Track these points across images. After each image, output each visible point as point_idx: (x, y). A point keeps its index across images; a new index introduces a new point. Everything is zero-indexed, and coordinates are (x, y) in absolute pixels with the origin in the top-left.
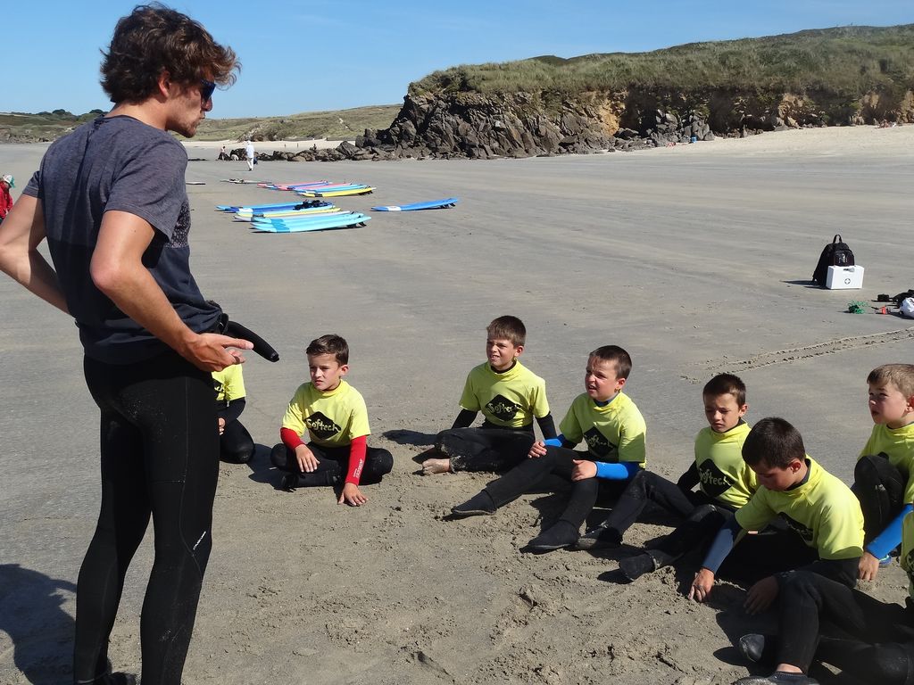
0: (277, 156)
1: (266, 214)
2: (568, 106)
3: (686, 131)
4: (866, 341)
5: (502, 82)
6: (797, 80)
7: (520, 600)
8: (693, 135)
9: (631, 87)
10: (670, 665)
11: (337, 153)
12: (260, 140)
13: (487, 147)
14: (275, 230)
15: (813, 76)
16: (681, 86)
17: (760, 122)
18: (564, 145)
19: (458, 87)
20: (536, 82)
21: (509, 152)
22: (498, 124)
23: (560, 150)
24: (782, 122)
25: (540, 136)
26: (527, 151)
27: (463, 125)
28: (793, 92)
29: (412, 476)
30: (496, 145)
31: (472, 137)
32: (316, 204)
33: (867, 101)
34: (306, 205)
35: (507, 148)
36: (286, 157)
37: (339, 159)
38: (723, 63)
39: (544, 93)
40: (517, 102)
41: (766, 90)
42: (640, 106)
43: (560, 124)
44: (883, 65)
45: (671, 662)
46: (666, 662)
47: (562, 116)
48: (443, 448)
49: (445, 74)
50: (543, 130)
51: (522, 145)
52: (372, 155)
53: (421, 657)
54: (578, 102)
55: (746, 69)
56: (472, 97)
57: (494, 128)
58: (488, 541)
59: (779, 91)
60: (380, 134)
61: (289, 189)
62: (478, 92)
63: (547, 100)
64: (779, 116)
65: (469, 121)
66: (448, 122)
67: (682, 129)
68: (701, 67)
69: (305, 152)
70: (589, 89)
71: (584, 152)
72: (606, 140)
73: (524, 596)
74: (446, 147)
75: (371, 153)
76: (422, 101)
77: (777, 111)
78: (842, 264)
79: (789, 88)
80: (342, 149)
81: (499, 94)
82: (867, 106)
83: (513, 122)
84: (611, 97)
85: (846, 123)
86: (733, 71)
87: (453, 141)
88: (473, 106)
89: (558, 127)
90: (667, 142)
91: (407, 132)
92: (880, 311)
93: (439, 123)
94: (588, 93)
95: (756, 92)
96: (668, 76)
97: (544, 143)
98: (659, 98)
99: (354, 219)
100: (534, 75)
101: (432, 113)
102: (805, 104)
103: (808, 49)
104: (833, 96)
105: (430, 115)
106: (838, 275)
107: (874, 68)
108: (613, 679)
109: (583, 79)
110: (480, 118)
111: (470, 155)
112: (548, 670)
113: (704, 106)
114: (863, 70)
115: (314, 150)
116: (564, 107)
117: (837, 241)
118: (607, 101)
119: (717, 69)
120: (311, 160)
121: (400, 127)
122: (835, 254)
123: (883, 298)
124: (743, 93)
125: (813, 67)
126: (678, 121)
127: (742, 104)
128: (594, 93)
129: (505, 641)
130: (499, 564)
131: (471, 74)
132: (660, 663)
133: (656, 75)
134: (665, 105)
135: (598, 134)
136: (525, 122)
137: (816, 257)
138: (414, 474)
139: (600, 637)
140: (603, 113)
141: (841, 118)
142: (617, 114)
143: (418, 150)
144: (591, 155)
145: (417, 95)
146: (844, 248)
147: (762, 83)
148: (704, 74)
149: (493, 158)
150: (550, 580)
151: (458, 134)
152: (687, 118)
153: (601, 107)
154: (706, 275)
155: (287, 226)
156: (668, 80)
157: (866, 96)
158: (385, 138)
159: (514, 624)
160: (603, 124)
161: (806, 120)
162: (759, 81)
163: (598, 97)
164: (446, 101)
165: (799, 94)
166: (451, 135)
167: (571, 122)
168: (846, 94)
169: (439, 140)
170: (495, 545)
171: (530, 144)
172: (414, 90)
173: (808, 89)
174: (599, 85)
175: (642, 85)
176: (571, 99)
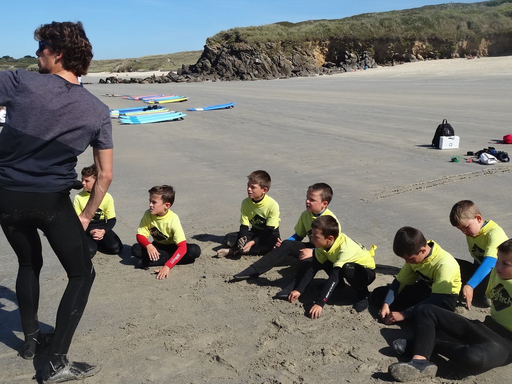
0: (133, 81)
1: (127, 114)
2: (296, 50)
3: (362, 63)
4: (461, 177)
5: (258, 36)
6: (422, 33)
7: (272, 326)
8: (366, 65)
9: (331, 39)
10: (355, 358)
11: (167, 78)
12: (123, 72)
13: (251, 74)
14: (132, 123)
15: (431, 31)
16: (358, 38)
17: (403, 58)
18: (294, 72)
19: (234, 40)
20: (278, 37)
21: (263, 76)
22: (257, 61)
23: (292, 75)
24: (415, 57)
25: (281, 67)
26: (274, 76)
27: (238, 62)
28: (420, 40)
29: (212, 259)
30: (256, 72)
31: (243, 68)
32: (155, 107)
33: (461, 45)
34: (149, 108)
35: (262, 74)
36: (138, 81)
37: (168, 82)
38: (382, 25)
39: (283, 43)
40: (268, 48)
41: (406, 39)
42: (336, 50)
43: (292, 60)
44: (469, 25)
45: (356, 356)
46: (353, 356)
47: (293, 56)
48: (229, 243)
49: (227, 32)
50: (282, 64)
51: (271, 72)
52: (187, 80)
53: (218, 358)
54: (302, 48)
55: (394, 28)
56: (243, 46)
57: (255, 63)
58: (254, 293)
59: (412, 40)
60: (191, 67)
61: (140, 99)
62: (246, 43)
63: (284, 47)
64: (413, 54)
65: (240, 59)
66: (229, 60)
67: (360, 62)
68: (369, 26)
69: (148, 78)
70: (308, 40)
71: (306, 76)
72: (318, 68)
73: (275, 323)
74: (229, 74)
75: (186, 78)
76: (214, 48)
77: (412, 51)
78: (447, 135)
79: (418, 38)
80: (169, 76)
81: (257, 44)
82: (461, 47)
83: (265, 59)
84: (320, 44)
85: (449, 57)
86: (387, 29)
87: (232, 70)
88: (243, 51)
89: (291, 62)
90: (352, 69)
91: (206, 66)
92: (468, 161)
93: (224, 61)
94: (307, 43)
95: (400, 41)
96: (351, 32)
97: (283, 71)
98: (346, 44)
99: (177, 116)
100: (277, 33)
101: (220, 55)
102: (427, 47)
103: (428, 17)
104: (442, 42)
105: (219, 56)
106: (446, 141)
107: (464, 26)
108: (324, 367)
109: (304, 34)
110: (247, 57)
111: (242, 78)
112: (288, 363)
113: (372, 49)
114: (458, 27)
115: (154, 77)
116: (294, 51)
117: (445, 123)
118: (318, 47)
119: (378, 28)
120: (152, 83)
121: (202, 63)
122: (444, 130)
123: (470, 154)
124: (393, 41)
125: (431, 26)
126: (358, 57)
127: (392, 47)
128: (310, 43)
129: (264, 348)
130: (261, 306)
131: (241, 32)
132: (349, 357)
133: (344, 32)
134: (350, 48)
135: (313, 65)
136: (272, 59)
137: (433, 131)
138: (213, 257)
139: (316, 344)
140: (316, 53)
141: (446, 54)
142: (324, 54)
143: (212, 76)
144: (309, 77)
145: (211, 45)
146: (448, 126)
147: (403, 36)
148: (371, 31)
149: (255, 80)
150: (289, 314)
151: (235, 67)
152: (362, 55)
153: (314, 50)
154: (374, 143)
155: (139, 120)
156: (351, 34)
157: (460, 42)
158: (194, 69)
159: (269, 339)
160: (316, 60)
161: (428, 56)
162: (402, 34)
163: (313, 45)
164: (228, 48)
165: (424, 41)
166: (231, 67)
167: (298, 59)
168: (449, 41)
169: (224, 70)
170: (258, 295)
171: (276, 72)
172: (210, 42)
173: (428, 39)
174: (313, 38)
175: (337, 37)
176: (298, 46)
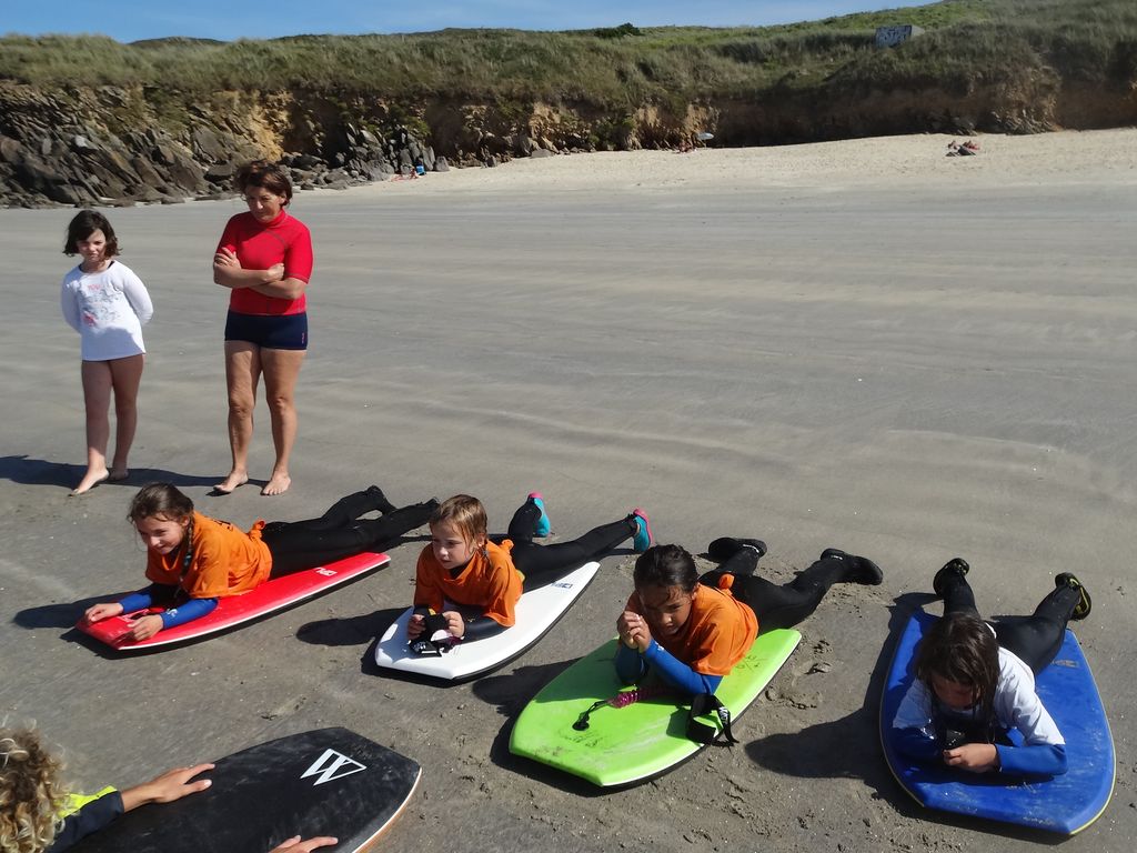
2: (199, 114)
5: (60, 65)
6: (547, 85)
15: (565, 81)
16: (377, 88)
17: (506, 145)
18: (213, 179)
20: (130, 71)
22: (81, 141)
23: (210, 187)
24: (536, 145)
25: (165, 164)
27: (9, 145)
28: (546, 101)
30: (94, 179)
33: (642, 117)
38: (431, 56)
39: (148, 92)
40: (104, 105)
41: (509, 97)
42: (312, 118)
43: (191, 144)
44: (646, 69)
47: (191, 131)
50: (164, 150)
51: (140, 179)
54: (214, 108)
55: (470, 67)
56: (13, 91)
57: (74, 147)
59: (527, 100)
62: (23, 81)
63: (157, 102)
64: (531, 137)
67: (393, 154)
68: (396, 60)
70: (227, 87)
77: (528, 129)
79: (539, 95)
81: (67, 88)
82: (643, 124)
83: (105, 139)
84: (263, 101)
85: (620, 147)
86: (450, 69)
89: (188, 150)
90: (382, 174)
94: (230, 94)
95: (494, 101)
96: (352, 72)
98: (344, 105)
102: (562, 118)
104: (600, 109)
107: (635, 73)
109: (213, 70)
111: (59, 199)
113: (418, 120)
116: (191, 115)
118: (257, 108)
119: (425, 65)
124: (478, 102)
125: (558, 67)
126: (381, 142)
127: (476, 117)
128: (235, 95)
133: (330, 70)
134: (356, 117)
136: (128, 140)
140: (255, 127)
141: (614, 140)
142: (276, 130)
147: (501, 88)
148: (406, 71)
152: (397, 135)
153: (249, 116)
156: (352, 78)
157: (641, 110)
160: (259, 145)
161: (568, 143)
162: (495, 84)
163: (244, 101)
165: (553, 104)
167: (209, 140)
168: (616, 106)
173: (563, 99)
174: (241, 81)
175: (311, 84)
176: (201, 102)
